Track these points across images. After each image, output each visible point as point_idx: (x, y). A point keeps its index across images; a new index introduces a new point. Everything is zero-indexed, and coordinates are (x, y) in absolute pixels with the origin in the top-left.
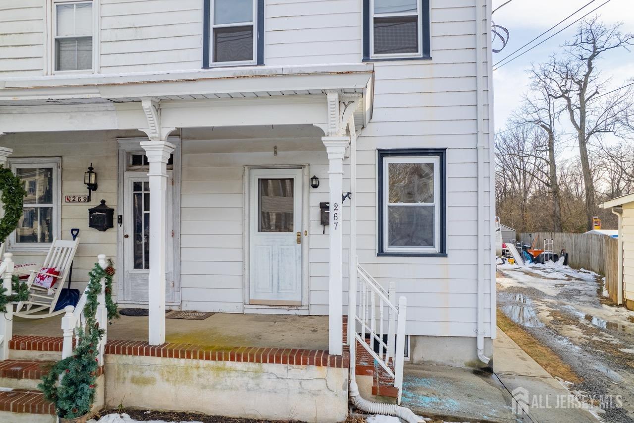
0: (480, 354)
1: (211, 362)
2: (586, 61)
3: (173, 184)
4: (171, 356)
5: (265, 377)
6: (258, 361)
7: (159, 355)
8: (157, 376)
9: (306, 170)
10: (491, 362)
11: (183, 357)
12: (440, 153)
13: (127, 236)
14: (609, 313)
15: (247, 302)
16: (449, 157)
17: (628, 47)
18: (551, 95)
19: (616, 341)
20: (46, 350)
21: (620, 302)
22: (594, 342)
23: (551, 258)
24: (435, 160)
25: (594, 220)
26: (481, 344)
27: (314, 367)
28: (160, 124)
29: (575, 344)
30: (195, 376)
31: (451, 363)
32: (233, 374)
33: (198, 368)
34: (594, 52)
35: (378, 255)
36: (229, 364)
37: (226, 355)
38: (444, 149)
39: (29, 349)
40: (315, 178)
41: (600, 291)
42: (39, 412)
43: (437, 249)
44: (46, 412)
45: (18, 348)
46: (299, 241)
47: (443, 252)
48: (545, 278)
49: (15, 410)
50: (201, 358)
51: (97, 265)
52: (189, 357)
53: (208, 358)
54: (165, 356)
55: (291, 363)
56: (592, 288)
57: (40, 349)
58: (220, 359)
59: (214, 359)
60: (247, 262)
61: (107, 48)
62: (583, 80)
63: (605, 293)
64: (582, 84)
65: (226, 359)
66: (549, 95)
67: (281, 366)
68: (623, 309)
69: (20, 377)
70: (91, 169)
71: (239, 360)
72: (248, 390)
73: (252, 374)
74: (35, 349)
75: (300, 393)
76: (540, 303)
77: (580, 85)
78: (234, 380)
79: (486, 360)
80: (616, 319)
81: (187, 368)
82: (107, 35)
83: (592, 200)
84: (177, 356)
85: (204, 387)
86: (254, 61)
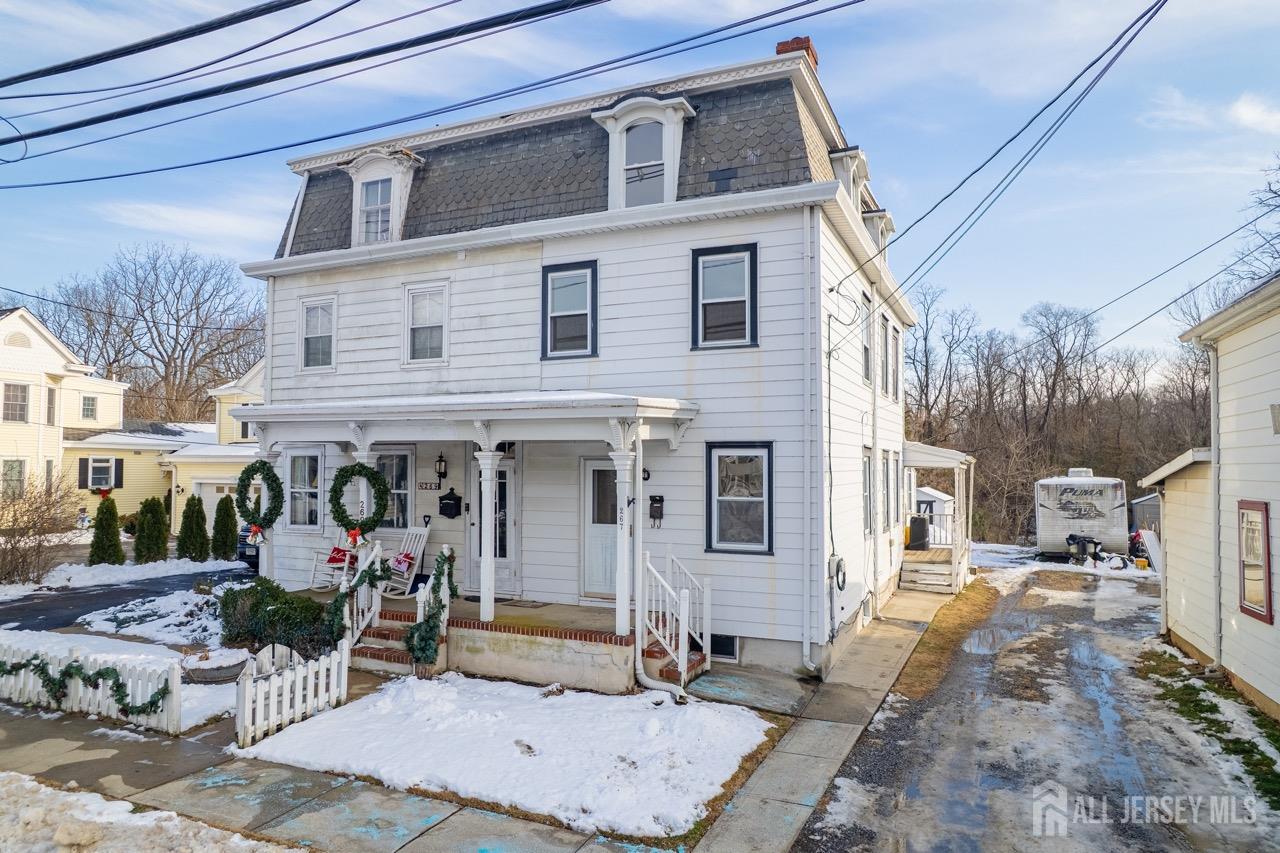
0: (805, 660)
1: (526, 637)
3: (515, 472)
4: (496, 630)
5: (566, 651)
6: (561, 637)
7: (487, 629)
8: (486, 647)
10: (819, 670)
11: (505, 631)
12: (765, 446)
13: (473, 524)
15: (582, 594)
16: (777, 449)
20: (405, 621)
21: (1163, 631)
24: (763, 453)
26: (806, 650)
27: (602, 644)
28: (489, 437)
30: (514, 647)
31: (779, 669)
32: (542, 647)
33: (516, 640)
35: (706, 551)
36: (539, 639)
37: (537, 631)
38: (772, 442)
39: (393, 619)
40: (646, 470)
42: (402, 662)
43: (765, 546)
44: (406, 663)
45: (385, 618)
47: (770, 552)
49: (386, 660)
50: (518, 633)
51: (442, 553)
52: (509, 631)
53: (523, 633)
54: (492, 630)
55: (586, 640)
57: (401, 620)
58: (533, 634)
59: (528, 634)
60: (582, 554)
61: (455, 337)
65: (537, 635)
67: (578, 642)
69: (388, 639)
70: (441, 457)
71: (546, 636)
72: (554, 661)
73: (556, 648)
74: (397, 619)
75: (593, 666)
78: (542, 652)
79: (812, 667)
81: (507, 641)
82: (455, 324)
84: (500, 631)
85: (521, 657)
86: (588, 351)
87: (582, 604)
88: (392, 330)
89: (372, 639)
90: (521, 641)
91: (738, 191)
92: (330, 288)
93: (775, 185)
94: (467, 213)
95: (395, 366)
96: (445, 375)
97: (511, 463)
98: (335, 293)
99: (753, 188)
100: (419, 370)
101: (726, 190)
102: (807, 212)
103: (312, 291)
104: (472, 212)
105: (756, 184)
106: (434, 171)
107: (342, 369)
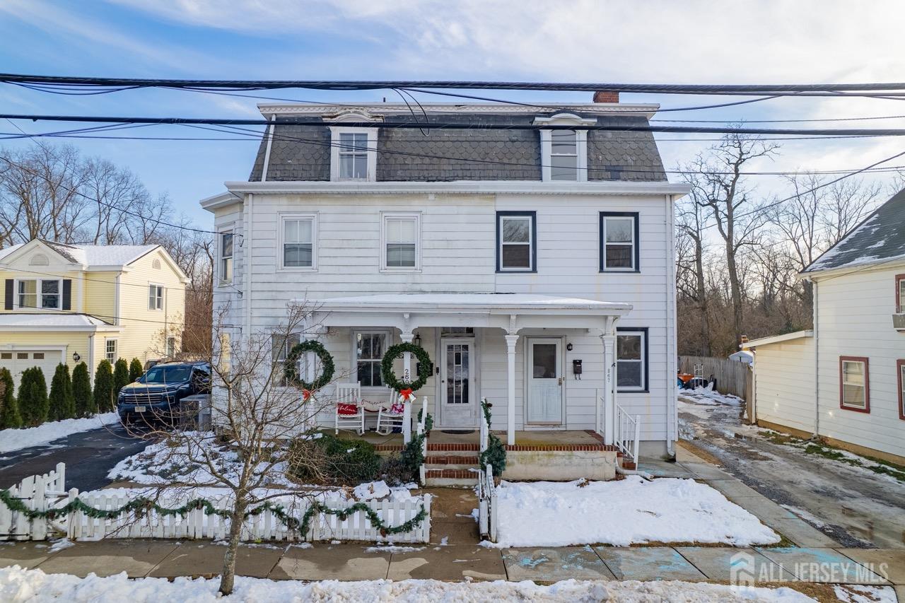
0: (669, 450)
1: (546, 452)
2: (733, 166)
3: (475, 346)
4: (523, 450)
5: (574, 458)
6: (571, 450)
7: (517, 450)
8: (515, 461)
9: (564, 339)
10: (675, 455)
11: (530, 450)
12: (645, 330)
14: (745, 430)
15: (526, 423)
16: (650, 332)
17: (774, 157)
18: (698, 203)
19: (747, 446)
20: (449, 450)
21: (754, 421)
22: (733, 447)
23: (701, 384)
24: (642, 334)
25: (743, 339)
26: (669, 445)
27: (599, 451)
28: (516, 326)
29: (721, 448)
30: (536, 460)
31: (652, 456)
32: (557, 457)
33: (538, 455)
34: (740, 159)
36: (555, 452)
37: (554, 448)
38: (647, 328)
39: (439, 450)
40: (570, 345)
41: (742, 414)
42: (471, 477)
43: (643, 388)
45: (432, 450)
46: (560, 384)
47: (647, 390)
48: (697, 404)
49: (457, 477)
50: (540, 450)
51: (482, 402)
52: (533, 450)
53: (544, 450)
54: (520, 450)
55: (588, 450)
56: (736, 411)
57: (446, 450)
58: (551, 450)
59: (547, 450)
60: (526, 398)
61: (426, 253)
62: (731, 184)
63: (746, 416)
64: (730, 189)
65: (554, 450)
66: (697, 203)
67: (583, 451)
68: (755, 426)
69: (447, 463)
70: (418, 336)
71: (561, 450)
72: (566, 465)
73: (567, 457)
74: (442, 450)
75: (592, 465)
76: (696, 425)
77: (728, 190)
78: (557, 460)
79: (672, 454)
80: (748, 433)
81: (531, 456)
82: (426, 244)
83: (740, 317)
84: (527, 450)
85: (541, 465)
86: (530, 269)
87: (526, 429)
88: (371, 244)
89: (432, 465)
90: (542, 455)
91: (625, 180)
92: (311, 208)
93: (647, 180)
94: (431, 167)
95: (375, 270)
96: (418, 279)
97: (472, 340)
98: (316, 212)
99: (634, 180)
100: (396, 274)
101: (618, 179)
102: (668, 198)
103: (292, 208)
104: (436, 167)
105: (635, 177)
106: (396, 133)
107: (322, 270)
